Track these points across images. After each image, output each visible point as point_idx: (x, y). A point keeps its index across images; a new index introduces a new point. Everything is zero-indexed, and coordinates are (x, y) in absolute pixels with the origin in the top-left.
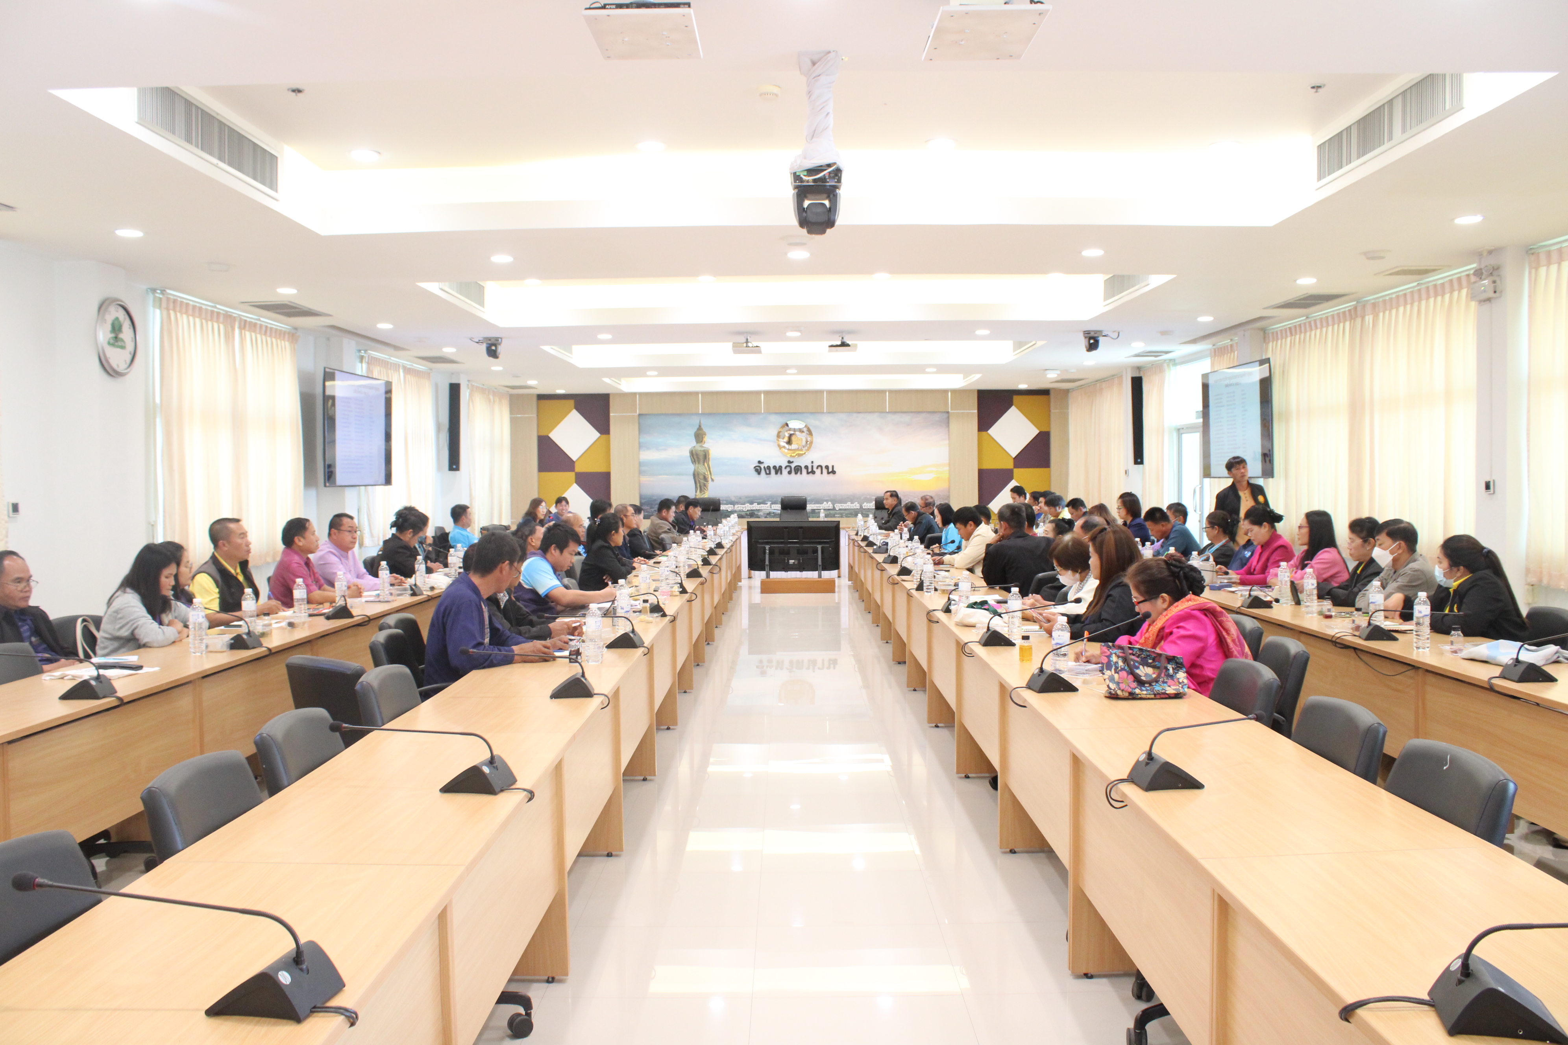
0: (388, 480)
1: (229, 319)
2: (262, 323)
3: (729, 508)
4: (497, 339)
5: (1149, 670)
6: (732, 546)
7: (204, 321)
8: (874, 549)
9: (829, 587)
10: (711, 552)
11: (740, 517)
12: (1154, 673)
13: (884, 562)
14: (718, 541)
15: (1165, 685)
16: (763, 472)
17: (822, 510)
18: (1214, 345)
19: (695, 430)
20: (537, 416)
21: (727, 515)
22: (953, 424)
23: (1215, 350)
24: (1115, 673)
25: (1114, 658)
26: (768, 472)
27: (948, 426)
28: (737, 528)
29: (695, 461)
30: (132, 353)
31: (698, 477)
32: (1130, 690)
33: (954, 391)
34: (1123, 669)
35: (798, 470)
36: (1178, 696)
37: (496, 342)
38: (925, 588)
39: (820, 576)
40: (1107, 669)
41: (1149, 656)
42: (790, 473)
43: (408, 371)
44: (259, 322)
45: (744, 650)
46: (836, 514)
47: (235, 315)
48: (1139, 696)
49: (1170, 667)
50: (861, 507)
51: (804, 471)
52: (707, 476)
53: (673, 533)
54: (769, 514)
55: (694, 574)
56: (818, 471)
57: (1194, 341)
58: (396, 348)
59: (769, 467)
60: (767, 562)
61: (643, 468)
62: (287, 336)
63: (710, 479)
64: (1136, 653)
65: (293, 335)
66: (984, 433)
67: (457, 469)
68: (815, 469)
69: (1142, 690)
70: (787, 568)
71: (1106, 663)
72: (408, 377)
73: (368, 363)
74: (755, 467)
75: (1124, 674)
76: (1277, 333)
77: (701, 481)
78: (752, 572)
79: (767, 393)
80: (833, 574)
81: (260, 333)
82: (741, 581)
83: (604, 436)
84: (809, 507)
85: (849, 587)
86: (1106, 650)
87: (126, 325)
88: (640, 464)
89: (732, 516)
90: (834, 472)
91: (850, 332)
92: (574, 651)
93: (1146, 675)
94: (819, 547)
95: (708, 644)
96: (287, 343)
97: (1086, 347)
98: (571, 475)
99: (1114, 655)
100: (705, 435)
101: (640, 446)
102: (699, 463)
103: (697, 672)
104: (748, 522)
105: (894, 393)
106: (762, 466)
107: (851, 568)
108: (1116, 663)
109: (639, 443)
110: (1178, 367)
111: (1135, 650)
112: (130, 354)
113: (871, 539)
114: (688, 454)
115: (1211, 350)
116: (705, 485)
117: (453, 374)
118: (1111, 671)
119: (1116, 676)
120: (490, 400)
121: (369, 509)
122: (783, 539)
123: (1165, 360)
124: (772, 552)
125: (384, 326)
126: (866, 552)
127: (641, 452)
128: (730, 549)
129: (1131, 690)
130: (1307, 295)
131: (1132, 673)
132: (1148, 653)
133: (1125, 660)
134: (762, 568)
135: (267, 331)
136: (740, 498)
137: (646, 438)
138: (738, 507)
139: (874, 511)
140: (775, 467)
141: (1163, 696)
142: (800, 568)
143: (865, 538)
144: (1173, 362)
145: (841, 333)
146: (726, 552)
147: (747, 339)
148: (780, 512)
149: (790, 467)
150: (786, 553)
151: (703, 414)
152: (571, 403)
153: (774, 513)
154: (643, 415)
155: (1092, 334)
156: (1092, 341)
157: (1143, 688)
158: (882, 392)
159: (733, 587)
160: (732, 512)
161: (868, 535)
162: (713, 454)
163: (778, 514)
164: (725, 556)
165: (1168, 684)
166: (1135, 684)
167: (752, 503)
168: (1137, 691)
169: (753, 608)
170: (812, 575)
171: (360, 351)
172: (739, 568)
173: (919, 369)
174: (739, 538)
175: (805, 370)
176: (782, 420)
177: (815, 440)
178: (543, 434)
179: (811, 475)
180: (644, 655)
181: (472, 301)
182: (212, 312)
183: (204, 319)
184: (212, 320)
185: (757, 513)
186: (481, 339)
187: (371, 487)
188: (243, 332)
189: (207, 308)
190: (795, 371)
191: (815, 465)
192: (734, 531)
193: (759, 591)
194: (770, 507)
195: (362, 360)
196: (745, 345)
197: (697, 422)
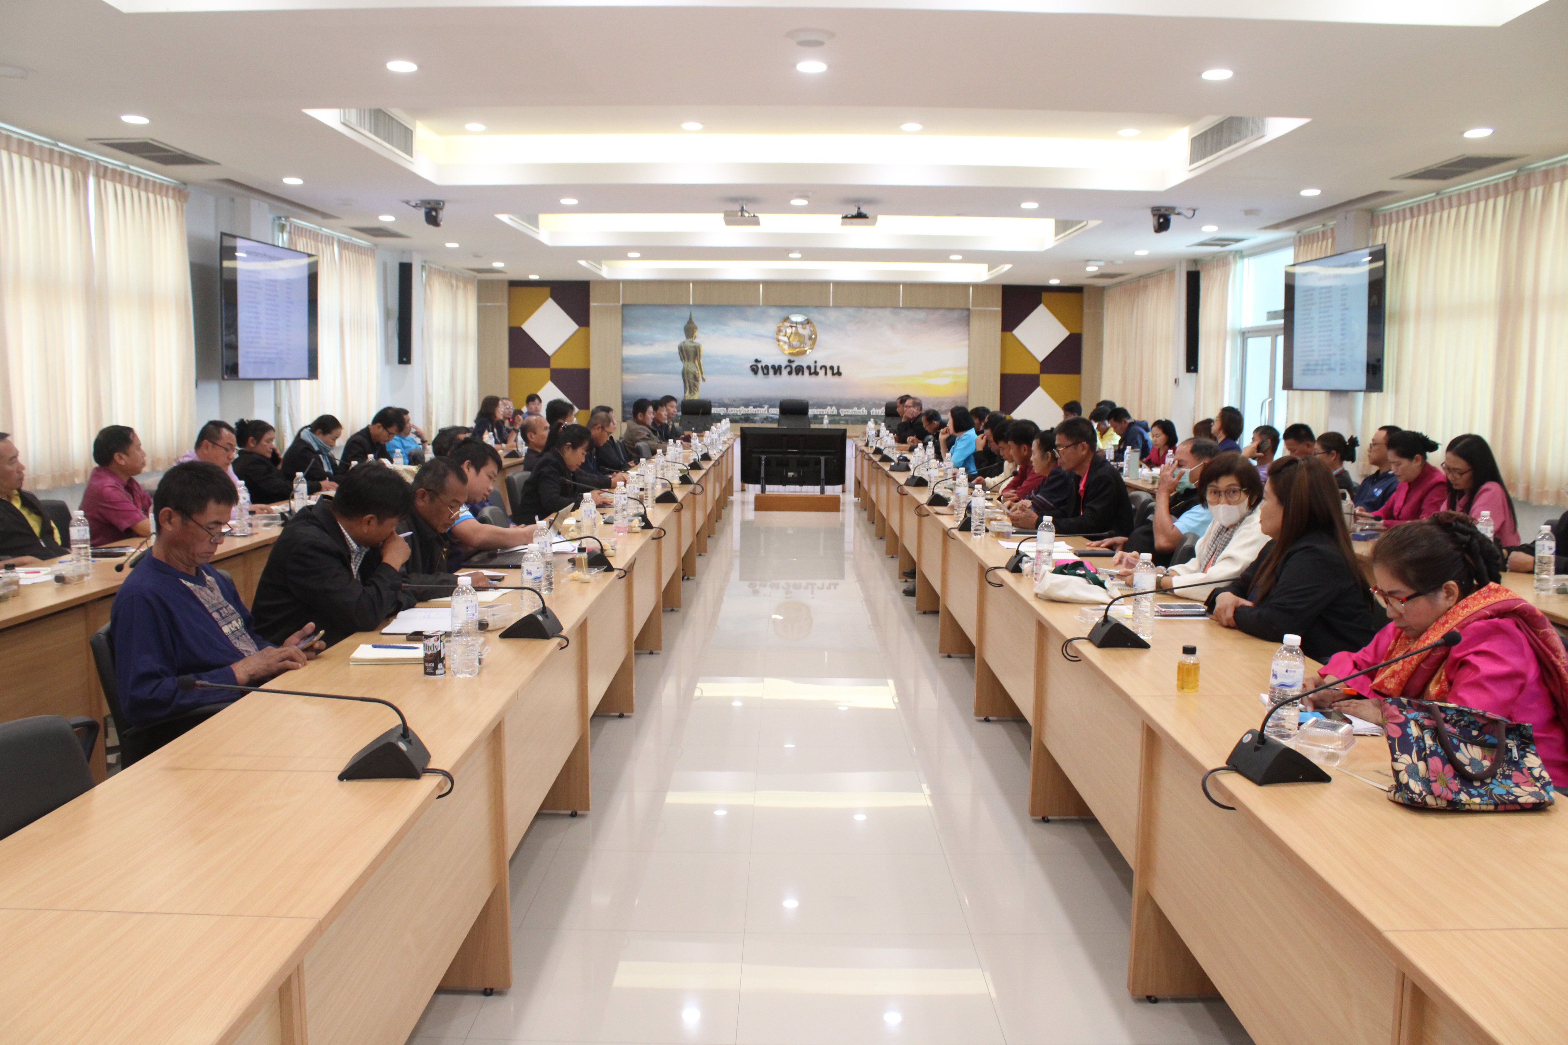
0: (313, 372)
1: (78, 163)
2: (132, 172)
3: (722, 411)
4: (438, 202)
5: (1476, 752)
6: (722, 457)
7: (37, 163)
8: (891, 466)
9: (833, 505)
10: (695, 466)
11: (732, 421)
12: (1484, 758)
13: (907, 484)
14: (705, 451)
15: (1508, 781)
16: (760, 372)
17: (826, 416)
18: (1298, 232)
19: (685, 323)
20: (509, 304)
21: (719, 419)
22: (975, 323)
23: (1300, 238)
24: (1418, 760)
25: (1414, 731)
26: (765, 372)
27: (968, 325)
28: (729, 435)
29: (684, 359)
31: (688, 376)
32: (1451, 796)
33: (977, 286)
34: (1433, 753)
35: (799, 370)
36: (1539, 807)
37: (436, 206)
38: (972, 529)
39: (822, 491)
40: (1403, 752)
41: (1471, 723)
42: (790, 373)
43: (344, 245)
44: (126, 171)
45: (735, 575)
46: (841, 420)
47: (89, 159)
48: (1467, 807)
49: (1511, 744)
50: (869, 413)
51: (806, 372)
52: (697, 375)
53: (652, 439)
54: (766, 419)
55: (667, 498)
56: (822, 372)
57: (1277, 226)
58: (324, 215)
59: (767, 367)
60: (763, 475)
61: (626, 365)
62: (171, 193)
63: (701, 379)
64: (1452, 719)
65: (180, 191)
66: (1008, 334)
67: (409, 362)
68: (818, 370)
69: (1471, 796)
70: (785, 482)
71: (1399, 739)
72: (346, 253)
73: (290, 233)
74: (751, 366)
75: (1436, 762)
76: (1391, 214)
77: (691, 380)
78: (746, 485)
79: (767, 283)
80: (838, 488)
81: (130, 185)
82: (732, 495)
83: (583, 329)
84: (812, 412)
85: (856, 504)
86: (1397, 713)
88: (623, 360)
89: (724, 421)
90: (839, 374)
91: (870, 202)
92: (431, 655)
93: (1472, 761)
94: (823, 459)
95: (700, 555)
96: (171, 202)
97: (1154, 227)
98: (546, 372)
99: (1412, 723)
100: (696, 328)
101: (624, 340)
102: (689, 360)
103: (686, 586)
104: (742, 429)
105: (909, 286)
106: (759, 365)
107: (858, 483)
108: (1420, 739)
109: (622, 337)
110: (1246, 260)
111: (1450, 712)
113: (885, 452)
114: (677, 350)
115: (1294, 238)
116: (695, 386)
117: (404, 252)
118: (1411, 756)
119: (1421, 765)
120: (452, 286)
121: (291, 407)
122: (780, 448)
123: (1230, 252)
124: (768, 463)
125: (291, 181)
126: (879, 468)
127: (624, 347)
128: (718, 462)
129: (1454, 796)
130: (1465, 157)
131: (1450, 759)
132: (1472, 719)
133: (1437, 734)
134: (756, 481)
135: (139, 183)
136: (734, 401)
137: (631, 332)
138: (732, 411)
139: (883, 418)
140: (773, 367)
141: (1511, 807)
142: (800, 482)
143: (878, 451)
144: (1241, 254)
145: (856, 201)
146: (714, 465)
147: (743, 208)
148: (778, 417)
149: (791, 367)
150: (785, 464)
151: (695, 306)
152: (547, 290)
153: (771, 418)
154: (628, 305)
155: (1163, 211)
156: (1161, 220)
157: (1474, 792)
158: (896, 285)
159: (723, 503)
160: (724, 416)
161: (882, 448)
162: (705, 350)
163: (776, 419)
164: (712, 470)
165: (1515, 779)
166: (1456, 784)
167: (747, 406)
168: (1463, 797)
169: (746, 526)
170: (813, 490)
171: (279, 218)
172: (730, 481)
173: (940, 256)
174: (731, 447)
175: (812, 254)
176: (783, 313)
177: (818, 338)
178: (515, 325)
179: (813, 376)
180: (566, 643)
181: (392, 144)
182: (51, 151)
183: (37, 159)
184: (51, 162)
185: (752, 417)
186: (418, 202)
187: (292, 382)
188: (102, 181)
189: (43, 144)
190: (799, 256)
191: (819, 365)
192: (724, 439)
193: (752, 506)
194: (768, 411)
195: (282, 228)
196: (740, 214)
197: (688, 315)
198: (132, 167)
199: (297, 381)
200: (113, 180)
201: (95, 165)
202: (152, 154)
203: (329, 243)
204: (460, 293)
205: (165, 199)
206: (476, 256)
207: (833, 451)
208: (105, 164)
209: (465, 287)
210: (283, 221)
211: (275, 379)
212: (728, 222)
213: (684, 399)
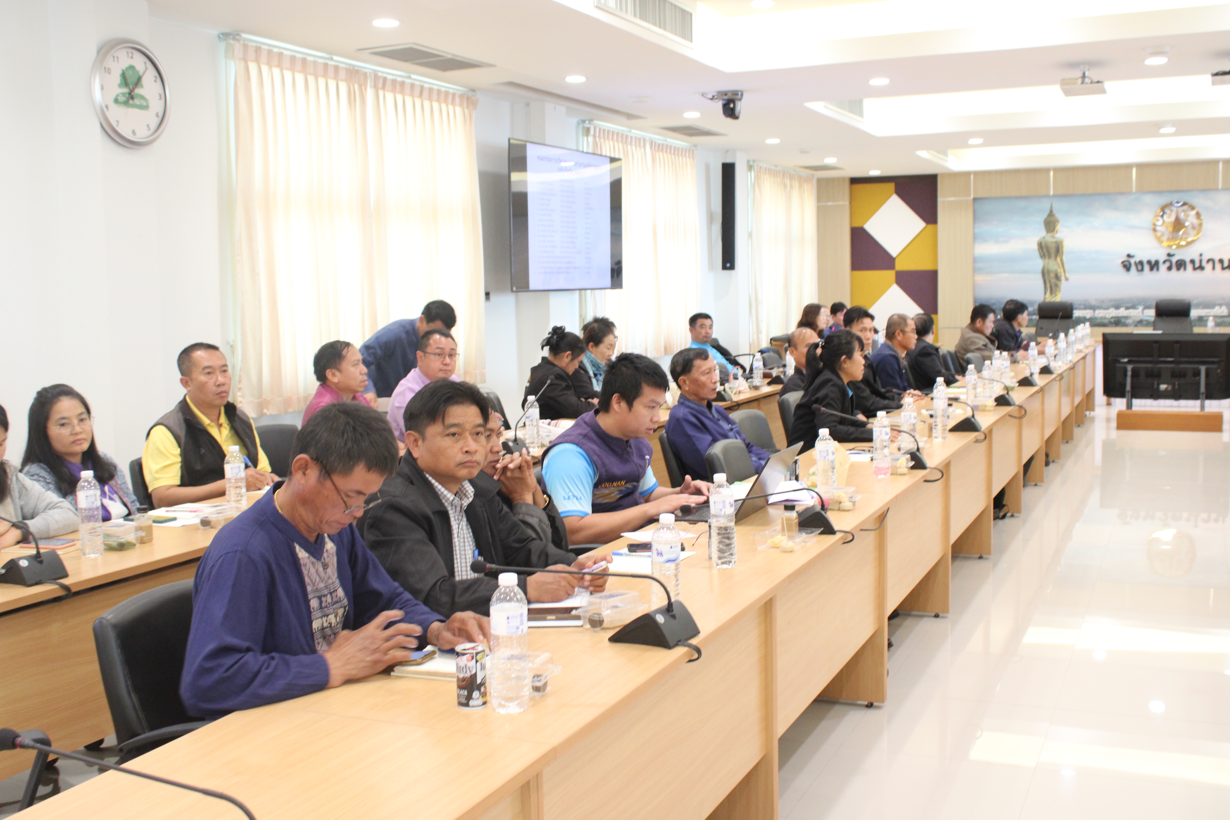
0: (617, 281)
1: (353, 74)
2: (414, 82)
3: (1085, 313)
4: (735, 93)
7: (311, 79)
9: (1214, 423)
11: (1096, 325)
14: (1046, 363)
16: (1133, 268)
17: (1211, 319)
19: (1045, 216)
20: (850, 203)
26: (1140, 268)
28: (1088, 342)
29: (1044, 255)
30: (161, 115)
31: (1049, 276)
35: (1181, 265)
37: (734, 97)
39: (1203, 407)
42: (1170, 268)
47: (366, 70)
51: (1189, 266)
52: (1059, 275)
53: (988, 349)
54: (1140, 323)
56: (1208, 267)
58: (630, 116)
59: (1141, 263)
60: (1128, 388)
61: (978, 265)
62: (457, 100)
63: (1063, 278)
65: (468, 98)
67: (732, 267)
68: (1204, 264)
70: (1156, 395)
72: (660, 155)
73: (594, 136)
74: (1123, 262)
77: (1052, 280)
78: (1109, 399)
79: (1141, 166)
81: (412, 95)
82: (1091, 411)
83: (931, 227)
84: (1194, 313)
87: (149, 77)
88: (975, 260)
89: (1080, 327)
94: (1203, 369)
96: (458, 110)
98: (890, 275)
100: (1058, 221)
101: (975, 238)
102: (1049, 257)
104: (1104, 335)
106: (1132, 261)
109: (974, 234)
112: (157, 116)
114: (1035, 247)
116: (1056, 285)
117: (727, 151)
120: (785, 186)
122: (1152, 356)
124: (1135, 374)
125: (575, 79)
127: (976, 246)
134: (1121, 395)
135: (422, 92)
136: (1102, 302)
137: (983, 228)
138: (1099, 313)
140: (1149, 262)
142: (1176, 395)
145: (1224, 54)
147: (1084, 74)
148: (1153, 320)
149: (1170, 261)
150: (1156, 375)
151: (1055, 196)
152: (891, 186)
153: (1146, 321)
154: (980, 199)
160: (1087, 320)
162: (1067, 246)
163: (1151, 323)
167: (1117, 307)
169: (1107, 445)
170: (1189, 406)
171: (584, 121)
172: (1090, 396)
174: (1091, 354)
175: (1186, 128)
176: (1160, 200)
177: (1205, 226)
178: (857, 224)
179: (1198, 271)
180: (696, 656)
181: (665, 29)
182: (326, 66)
183: (311, 74)
184: (325, 76)
185: (1123, 320)
186: (715, 94)
187: (597, 292)
188: (381, 93)
189: (316, 59)
190: (1172, 130)
191: (1205, 258)
192: (1080, 346)
193: (1114, 424)
194: (1143, 313)
195: (587, 131)
196: (1080, 81)
197: (1048, 207)
198: (413, 76)
199: (603, 291)
200: (394, 90)
201: (373, 77)
202: (426, 60)
203: (640, 146)
204: (795, 193)
205: (451, 108)
206: (803, 152)
207: (1216, 360)
208: (385, 75)
209: (800, 186)
210: (587, 125)
211: (580, 290)
212: (1067, 93)
213: (1044, 301)
